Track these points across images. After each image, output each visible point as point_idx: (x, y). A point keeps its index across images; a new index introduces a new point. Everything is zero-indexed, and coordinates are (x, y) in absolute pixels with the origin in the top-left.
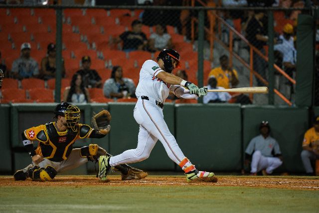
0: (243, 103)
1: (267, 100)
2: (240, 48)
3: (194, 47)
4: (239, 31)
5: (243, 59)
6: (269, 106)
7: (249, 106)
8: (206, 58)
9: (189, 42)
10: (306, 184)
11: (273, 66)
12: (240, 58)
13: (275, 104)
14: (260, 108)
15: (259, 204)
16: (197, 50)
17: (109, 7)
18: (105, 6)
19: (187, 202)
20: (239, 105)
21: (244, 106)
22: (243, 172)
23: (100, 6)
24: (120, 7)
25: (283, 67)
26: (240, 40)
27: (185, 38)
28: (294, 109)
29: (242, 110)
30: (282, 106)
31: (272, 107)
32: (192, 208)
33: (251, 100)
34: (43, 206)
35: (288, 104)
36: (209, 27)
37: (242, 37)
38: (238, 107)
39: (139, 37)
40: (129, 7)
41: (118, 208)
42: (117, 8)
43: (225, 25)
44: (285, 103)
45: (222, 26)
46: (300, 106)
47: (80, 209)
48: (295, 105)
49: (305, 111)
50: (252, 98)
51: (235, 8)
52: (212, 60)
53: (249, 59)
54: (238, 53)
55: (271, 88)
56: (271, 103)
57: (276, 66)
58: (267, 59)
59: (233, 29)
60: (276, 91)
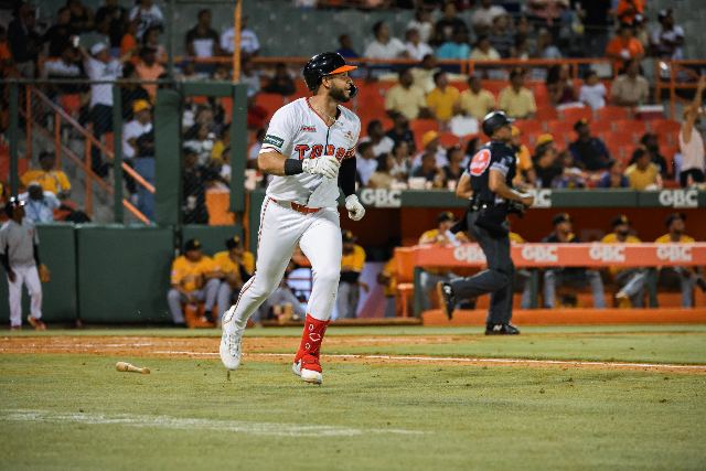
1: (112, 216)
2: (70, 137)
4: (70, 114)
5: (76, 154)
6: (116, 226)
7: (87, 225)
8: (21, 155)
10: (175, 348)
11: (121, 168)
12: (70, 153)
13: (125, 222)
14: (104, 229)
16: (7, 142)
20: (72, 224)
21: (79, 226)
22: (79, 323)
26: (70, 126)
28: (152, 229)
29: (77, 231)
30: (136, 226)
31: (121, 226)
33: (89, 215)
35: (144, 223)
36: (25, 109)
37: (74, 122)
38: (69, 227)
44: (140, 221)
46: (163, 225)
48: (154, 225)
49: (168, 233)
52: (29, 157)
53: (85, 156)
54: (68, 146)
55: (119, 197)
56: (119, 220)
57: (125, 166)
58: (112, 155)
59: (60, 111)
60: (125, 202)
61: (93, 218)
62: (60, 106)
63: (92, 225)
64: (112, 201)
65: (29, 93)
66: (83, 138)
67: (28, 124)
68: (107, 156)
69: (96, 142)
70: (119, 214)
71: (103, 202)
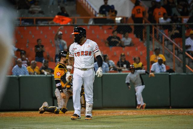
0: (170, 72)
1: (182, 70)
2: (168, 44)
3: (145, 44)
4: (167, 35)
5: (170, 50)
6: (183, 74)
7: (173, 74)
8: (151, 50)
9: (141, 42)
11: (185, 54)
12: (168, 49)
13: (186, 72)
14: (179, 75)
15: (180, 123)
16: (146, 46)
17: (101, 24)
18: (99, 24)
19: (143, 123)
20: (168, 73)
21: (170, 74)
22: (171, 107)
23: (96, 24)
24: (106, 24)
25: (190, 53)
26: (168, 40)
27: (140, 40)
29: (170, 76)
30: (190, 74)
31: (185, 74)
32: (145, 126)
34: (70, 126)
37: (169, 39)
38: (167, 74)
39: (117, 40)
40: (111, 24)
41: (108, 126)
42: (105, 25)
43: (160, 33)
45: (159, 33)
47: (89, 127)
50: (175, 69)
51: (165, 24)
53: (173, 50)
54: (167, 47)
55: (184, 64)
56: (184, 72)
57: (186, 53)
58: (182, 49)
59: (164, 35)
60: (187, 66)
61: (175, 71)
62: (164, 33)
63: (175, 74)
64: (182, 65)
65: (153, 28)
66: (172, 44)
67: (153, 40)
68: (180, 50)
69: (176, 45)
70: (184, 70)
71: (179, 66)
